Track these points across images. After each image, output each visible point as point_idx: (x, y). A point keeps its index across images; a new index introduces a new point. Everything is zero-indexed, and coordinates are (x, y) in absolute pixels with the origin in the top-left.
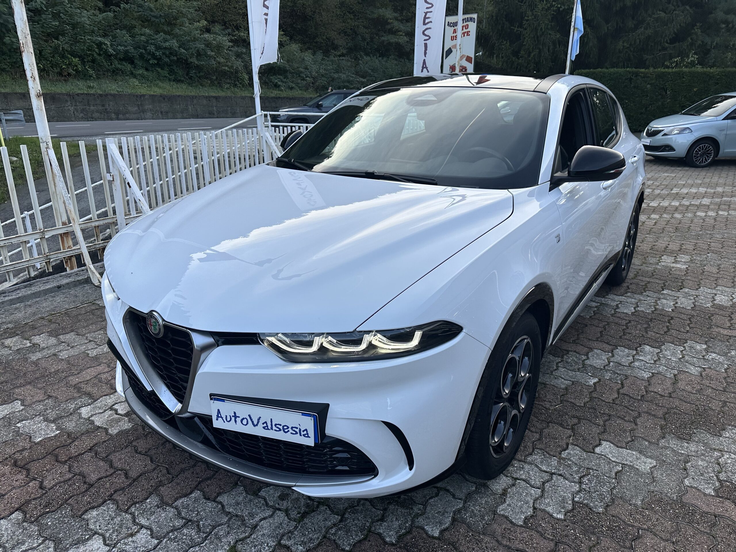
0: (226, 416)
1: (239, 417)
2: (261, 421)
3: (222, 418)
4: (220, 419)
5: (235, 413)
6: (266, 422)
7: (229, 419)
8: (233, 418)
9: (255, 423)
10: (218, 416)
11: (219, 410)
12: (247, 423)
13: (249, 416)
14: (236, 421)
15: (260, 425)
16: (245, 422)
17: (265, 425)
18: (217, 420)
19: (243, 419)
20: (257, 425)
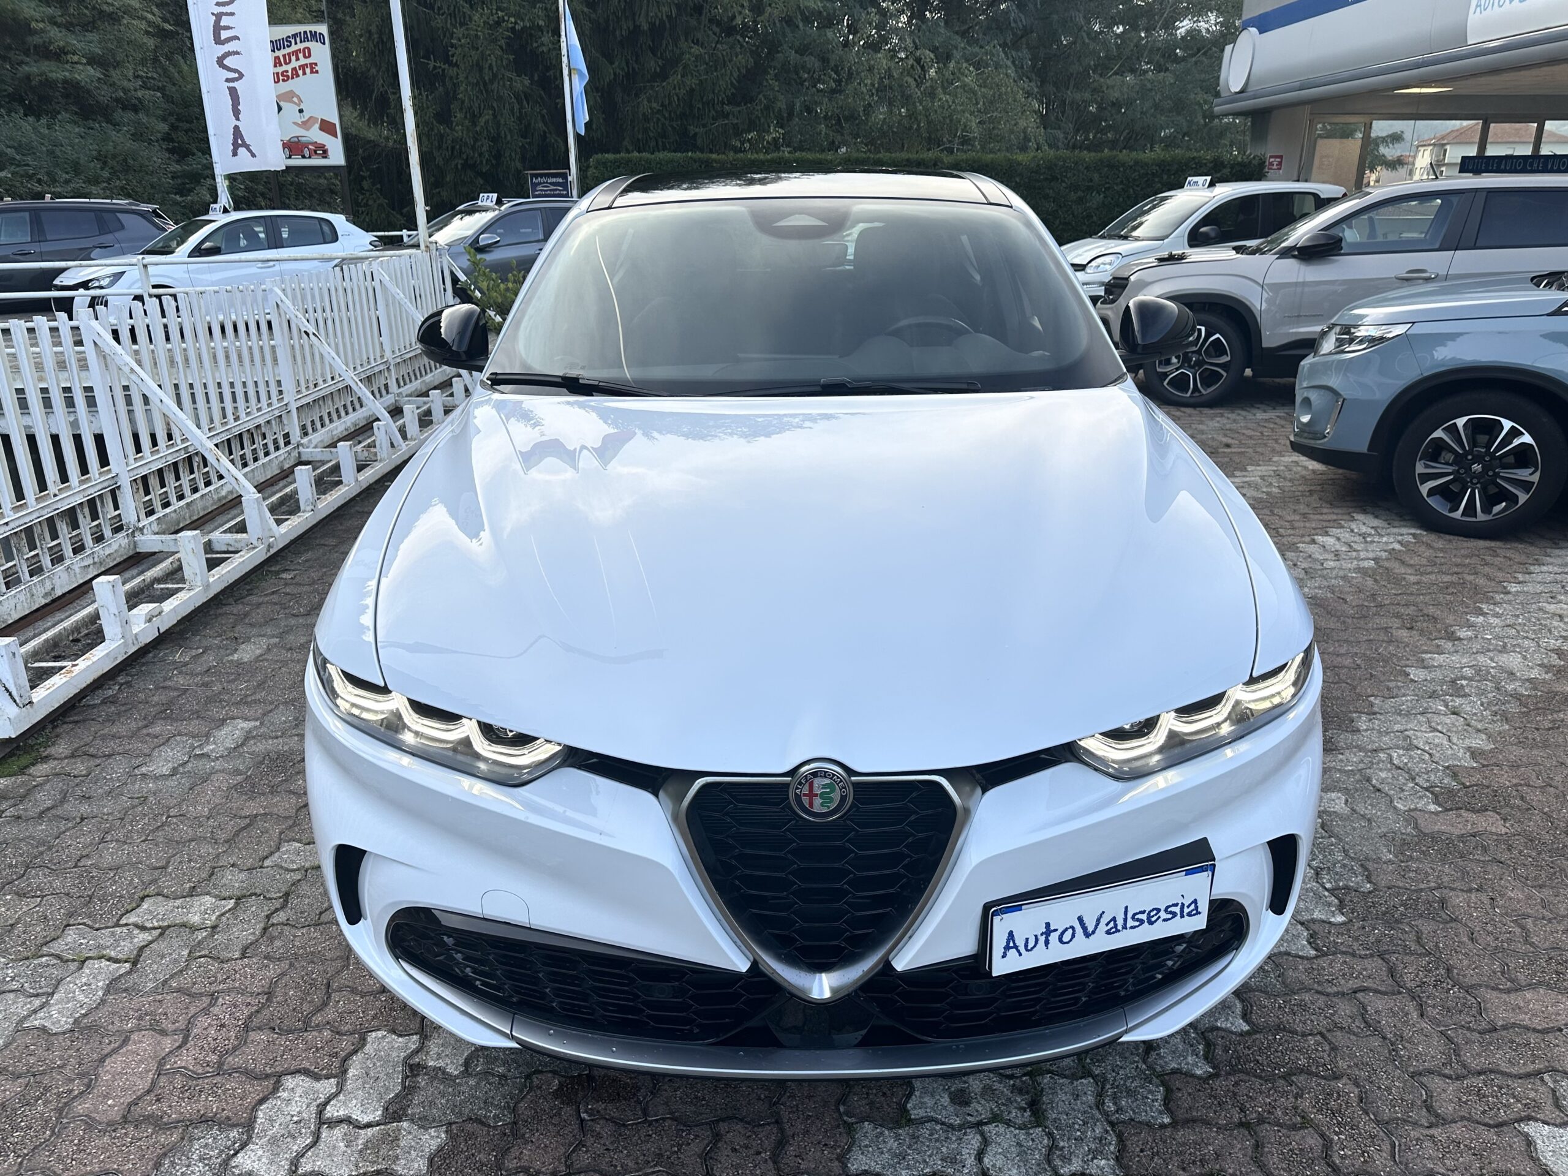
0: (1027, 939)
1: (1056, 930)
2: (1104, 921)
3: (1016, 947)
4: (1012, 952)
5: (1048, 925)
6: (1114, 919)
7: (1031, 944)
8: (1042, 939)
9: (1090, 929)
10: (1007, 948)
11: (1011, 934)
12: (1073, 936)
13: (1080, 919)
14: (1047, 943)
15: (1102, 927)
16: (1067, 937)
17: (1112, 924)
18: (1004, 956)
19: (1066, 930)
20: (1093, 932)
